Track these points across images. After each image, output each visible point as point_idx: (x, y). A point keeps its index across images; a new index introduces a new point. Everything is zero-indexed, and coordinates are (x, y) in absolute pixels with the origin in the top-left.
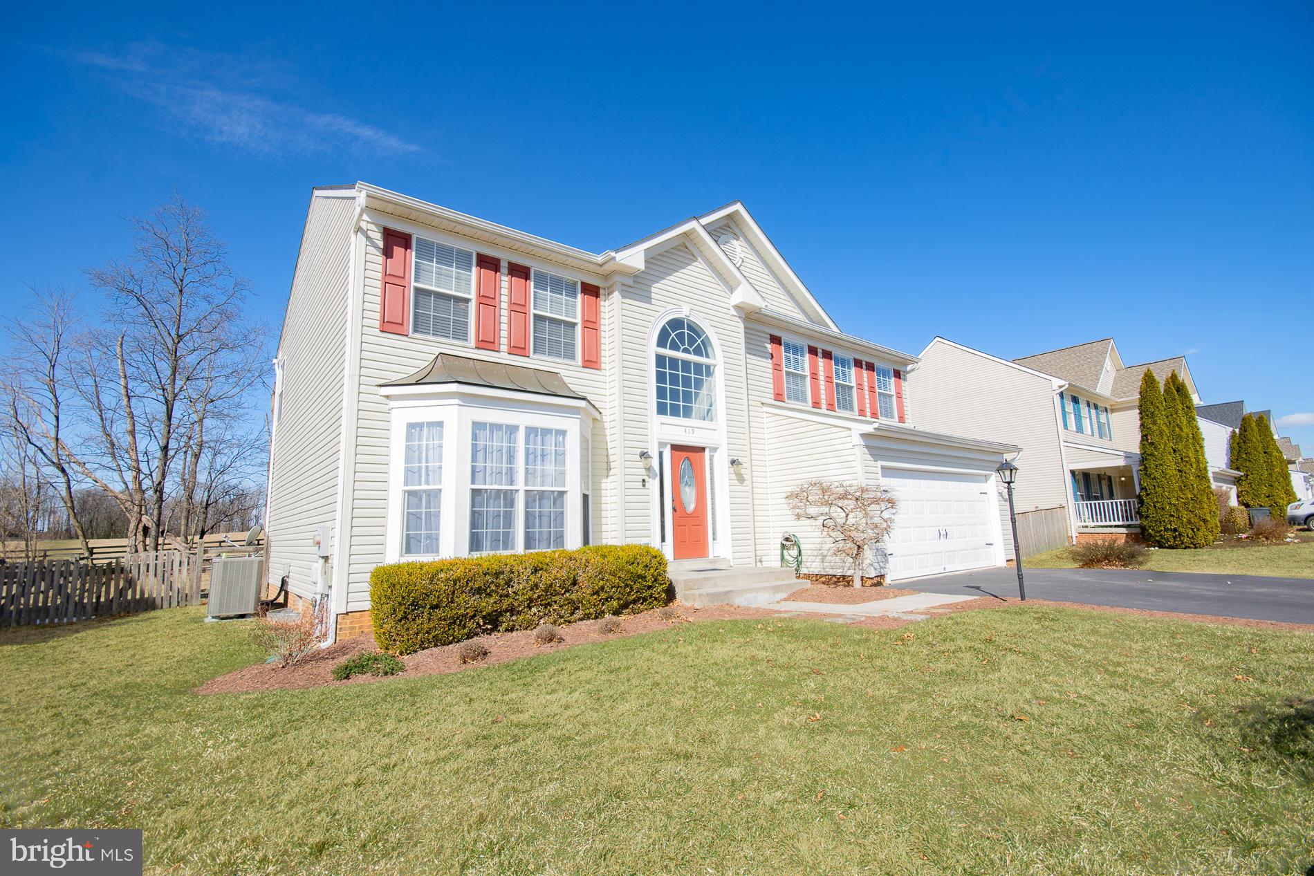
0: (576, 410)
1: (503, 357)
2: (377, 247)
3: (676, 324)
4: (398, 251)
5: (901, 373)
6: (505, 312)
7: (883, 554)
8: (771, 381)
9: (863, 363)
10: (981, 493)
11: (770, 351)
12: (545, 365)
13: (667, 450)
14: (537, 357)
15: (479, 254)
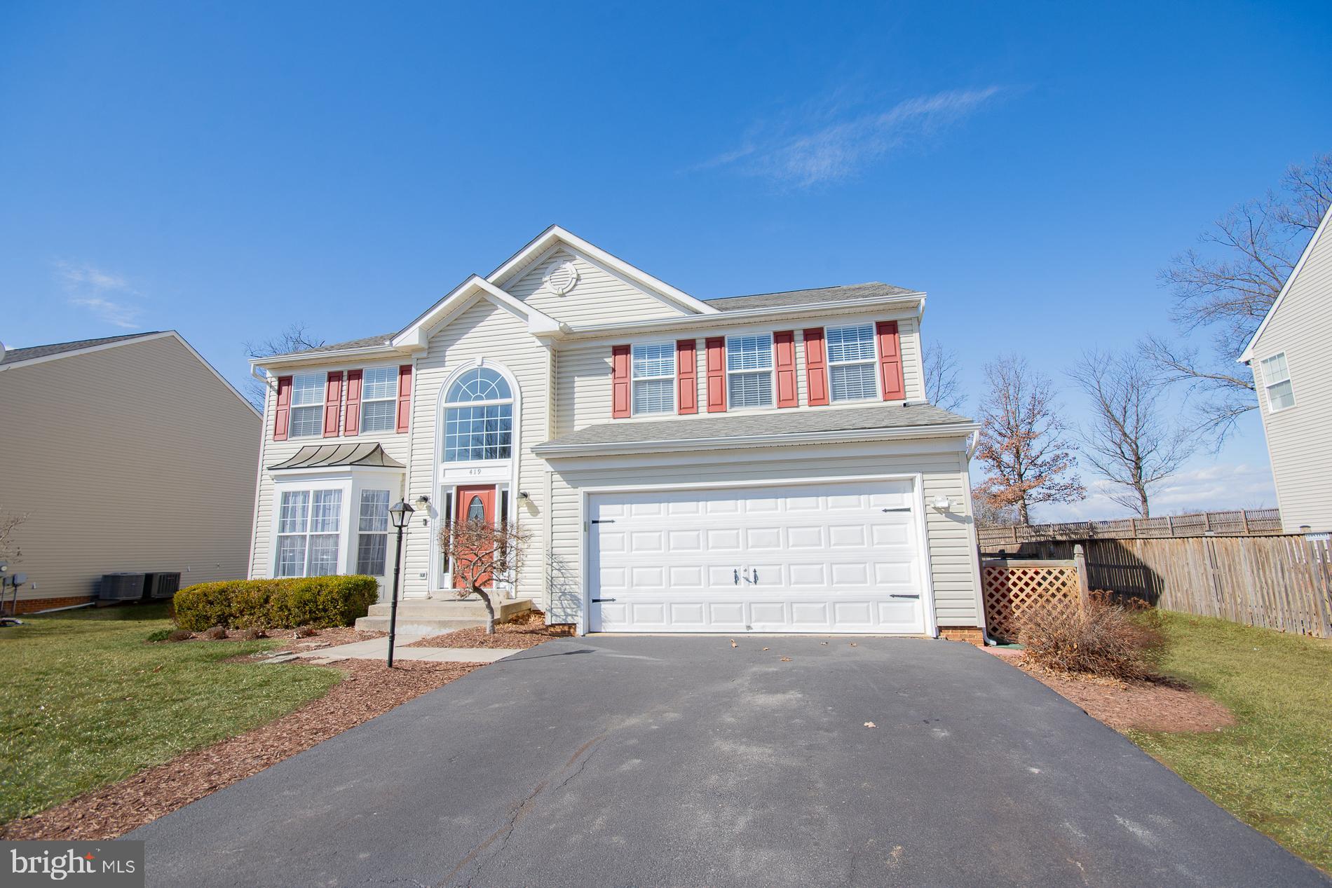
0: (349, 473)
1: (340, 440)
2: (275, 390)
3: (469, 377)
4: (285, 389)
5: (899, 323)
6: (343, 408)
7: (574, 599)
8: (611, 398)
9: (795, 333)
10: (886, 511)
11: (611, 365)
12: (369, 438)
13: (454, 492)
14: (365, 434)
15: (329, 373)
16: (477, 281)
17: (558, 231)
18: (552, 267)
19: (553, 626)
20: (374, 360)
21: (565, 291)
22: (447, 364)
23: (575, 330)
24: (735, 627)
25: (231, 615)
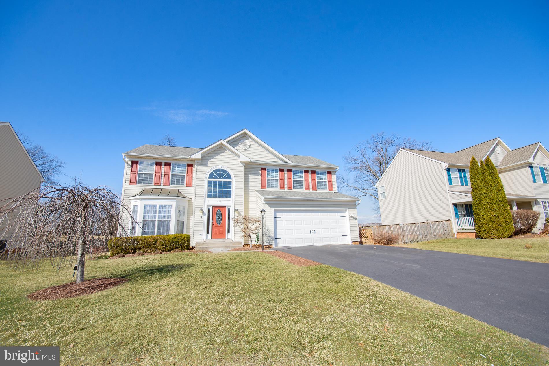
0: (175, 199)
1: (162, 187)
2: (130, 165)
3: (216, 171)
4: (135, 165)
5: (332, 172)
6: (163, 175)
7: (272, 238)
8: (261, 183)
9: (309, 171)
10: (341, 217)
11: (261, 173)
12: (174, 187)
13: (211, 208)
14: (172, 185)
15: (157, 162)
16: (222, 141)
17: (246, 131)
18: (242, 140)
19: (266, 245)
20: (176, 160)
21: (246, 149)
22: (208, 166)
23: (253, 161)
24: (310, 244)
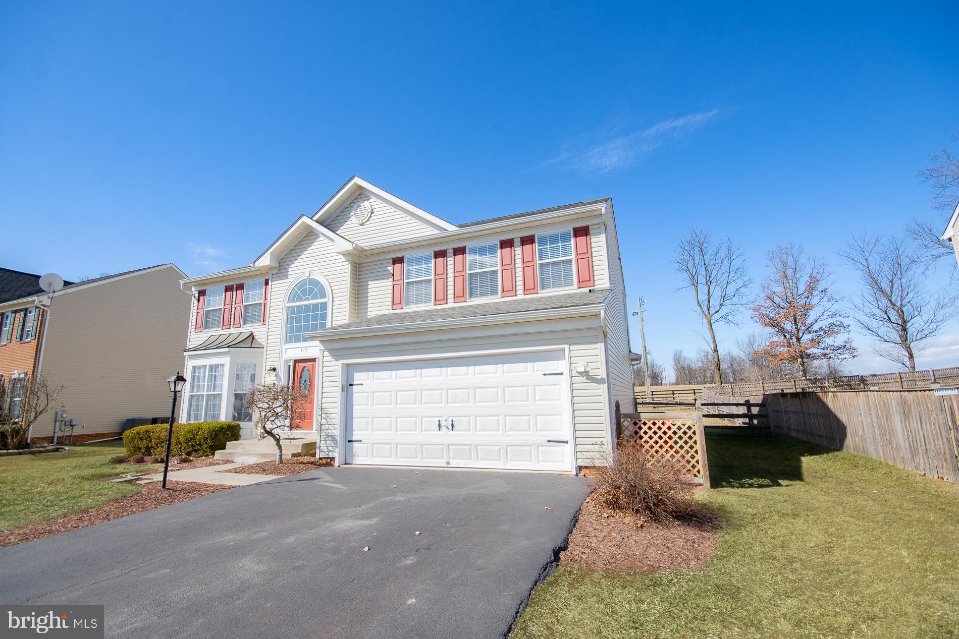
0: (228, 353)
1: (230, 330)
2: (196, 299)
4: (202, 298)
5: (590, 228)
6: (233, 309)
7: (334, 439)
8: (391, 295)
9: (515, 240)
10: (545, 375)
11: (392, 271)
12: (246, 329)
13: (292, 364)
14: (245, 326)
15: (226, 287)
16: (305, 219)
17: (357, 180)
18: (356, 205)
19: (321, 459)
20: (251, 277)
21: (364, 221)
22: (289, 277)
23: (365, 248)
24: (436, 462)
25: (152, 447)
